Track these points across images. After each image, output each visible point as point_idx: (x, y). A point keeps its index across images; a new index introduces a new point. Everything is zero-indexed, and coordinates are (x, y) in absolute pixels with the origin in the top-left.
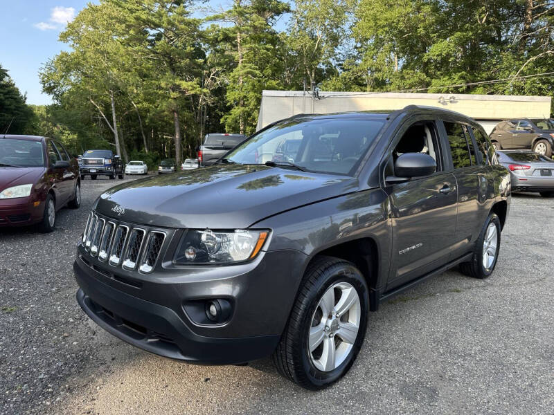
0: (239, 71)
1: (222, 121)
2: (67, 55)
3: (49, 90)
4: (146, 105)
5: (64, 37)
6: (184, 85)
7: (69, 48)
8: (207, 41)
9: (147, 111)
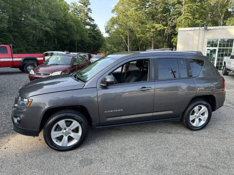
0: (182, 17)
1: (173, 40)
2: (113, 18)
3: (107, 32)
4: (142, 35)
5: (113, 11)
6: (157, 26)
7: (115, 15)
8: (170, 5)
9: (142, 37)
